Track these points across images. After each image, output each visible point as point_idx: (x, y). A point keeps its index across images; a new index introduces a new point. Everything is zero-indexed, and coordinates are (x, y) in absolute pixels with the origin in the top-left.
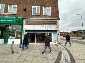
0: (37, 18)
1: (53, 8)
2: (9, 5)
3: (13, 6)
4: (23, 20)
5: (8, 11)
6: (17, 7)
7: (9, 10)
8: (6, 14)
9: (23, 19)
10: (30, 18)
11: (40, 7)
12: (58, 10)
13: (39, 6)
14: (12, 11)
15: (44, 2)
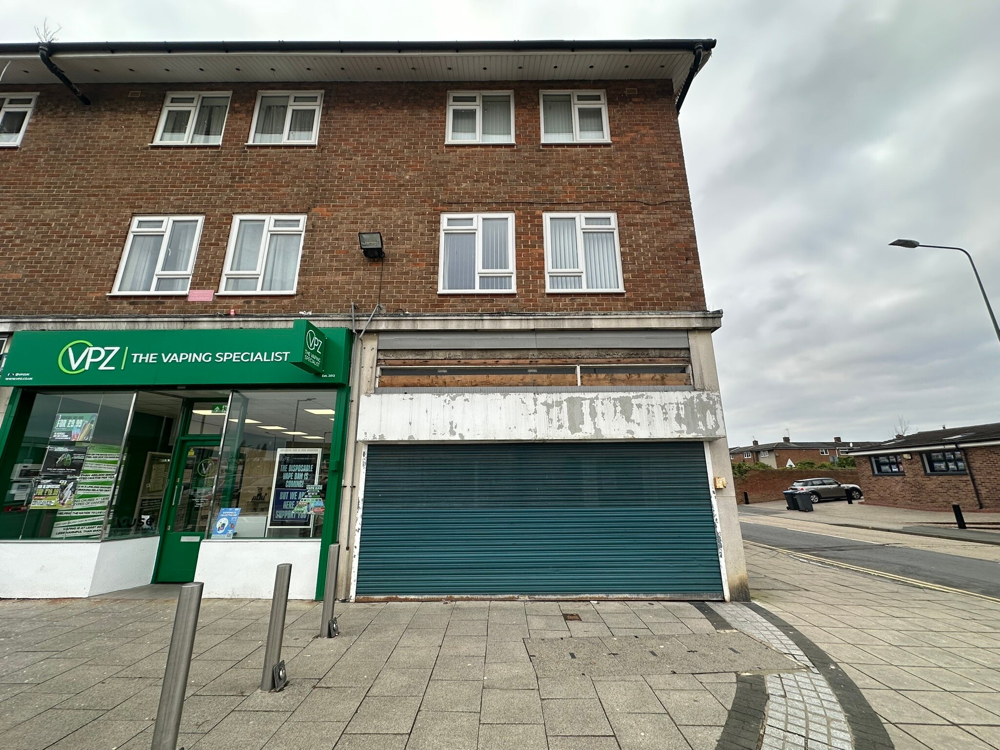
0: (487, 325)
1: (638, 218)
2: (237, 219)
3: (269, 220)
4: (357, 347)
5: (227, 270)
6: (302, 227)
7: (236, 265)
8: (205, 296)
9: (351, 336)
10: (420, 326)
11: (511, 217)
12: (693, 237)
13: (502, 206)
14: (260, 269)
15: (548, 169)
